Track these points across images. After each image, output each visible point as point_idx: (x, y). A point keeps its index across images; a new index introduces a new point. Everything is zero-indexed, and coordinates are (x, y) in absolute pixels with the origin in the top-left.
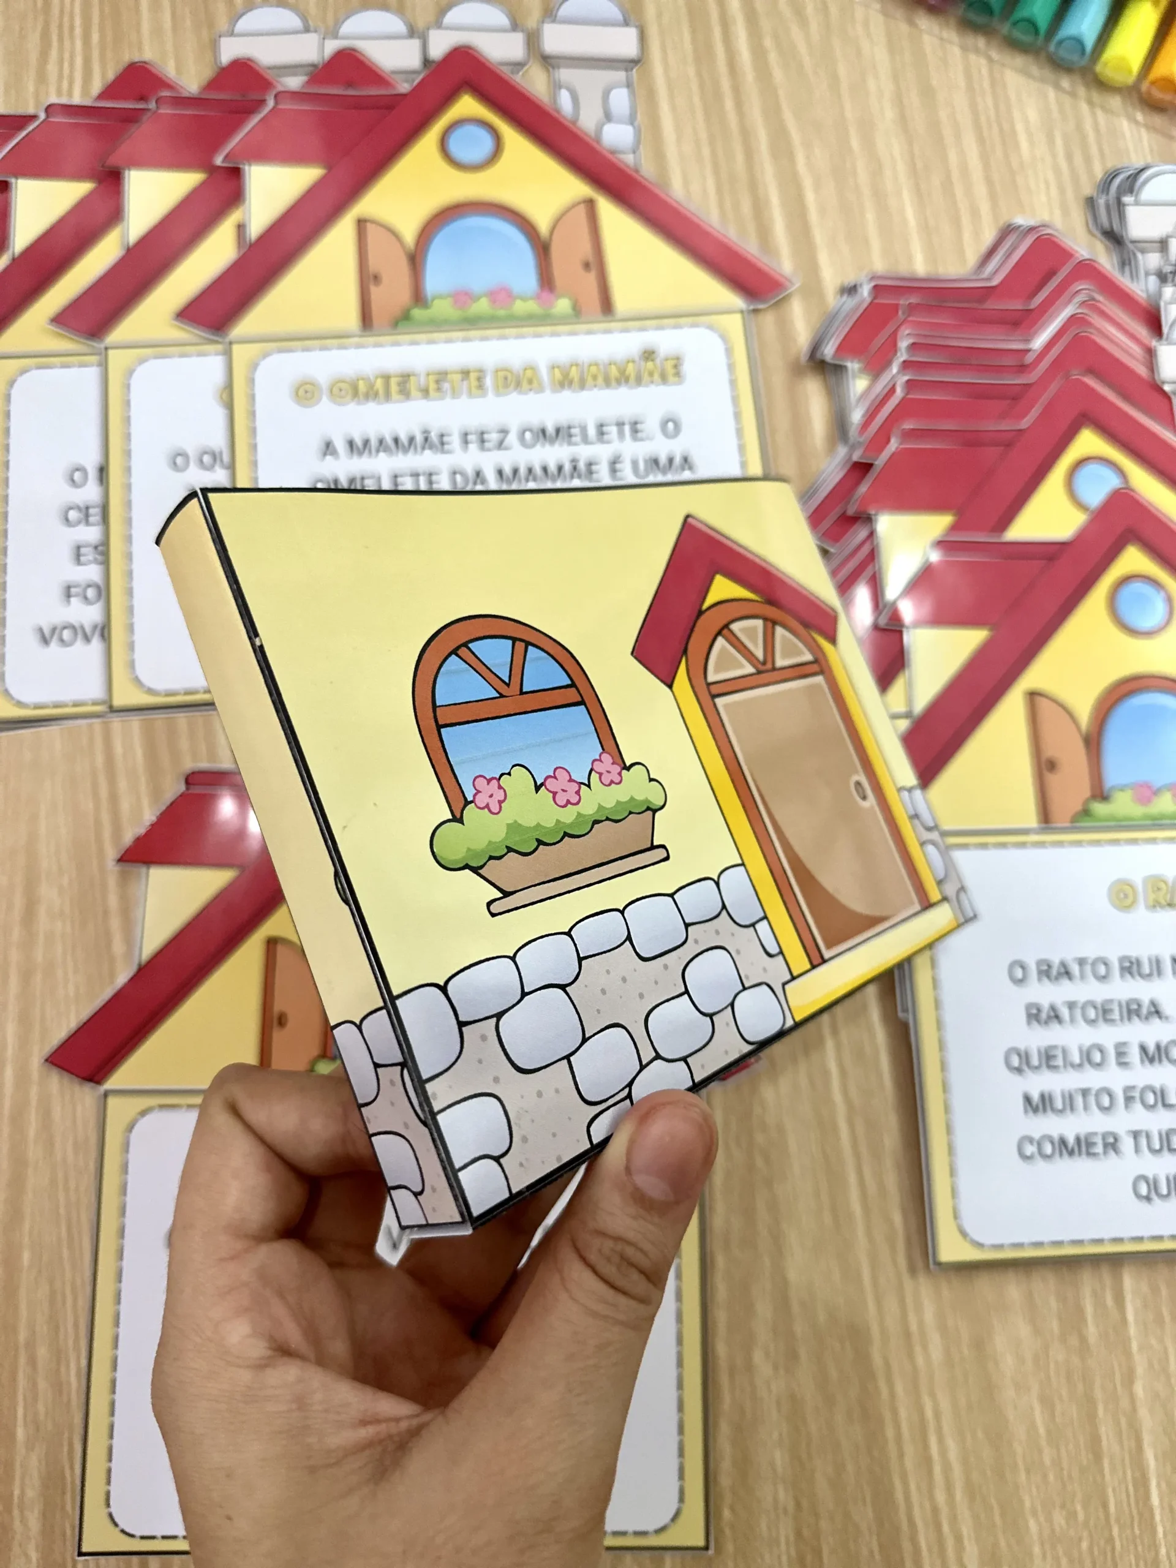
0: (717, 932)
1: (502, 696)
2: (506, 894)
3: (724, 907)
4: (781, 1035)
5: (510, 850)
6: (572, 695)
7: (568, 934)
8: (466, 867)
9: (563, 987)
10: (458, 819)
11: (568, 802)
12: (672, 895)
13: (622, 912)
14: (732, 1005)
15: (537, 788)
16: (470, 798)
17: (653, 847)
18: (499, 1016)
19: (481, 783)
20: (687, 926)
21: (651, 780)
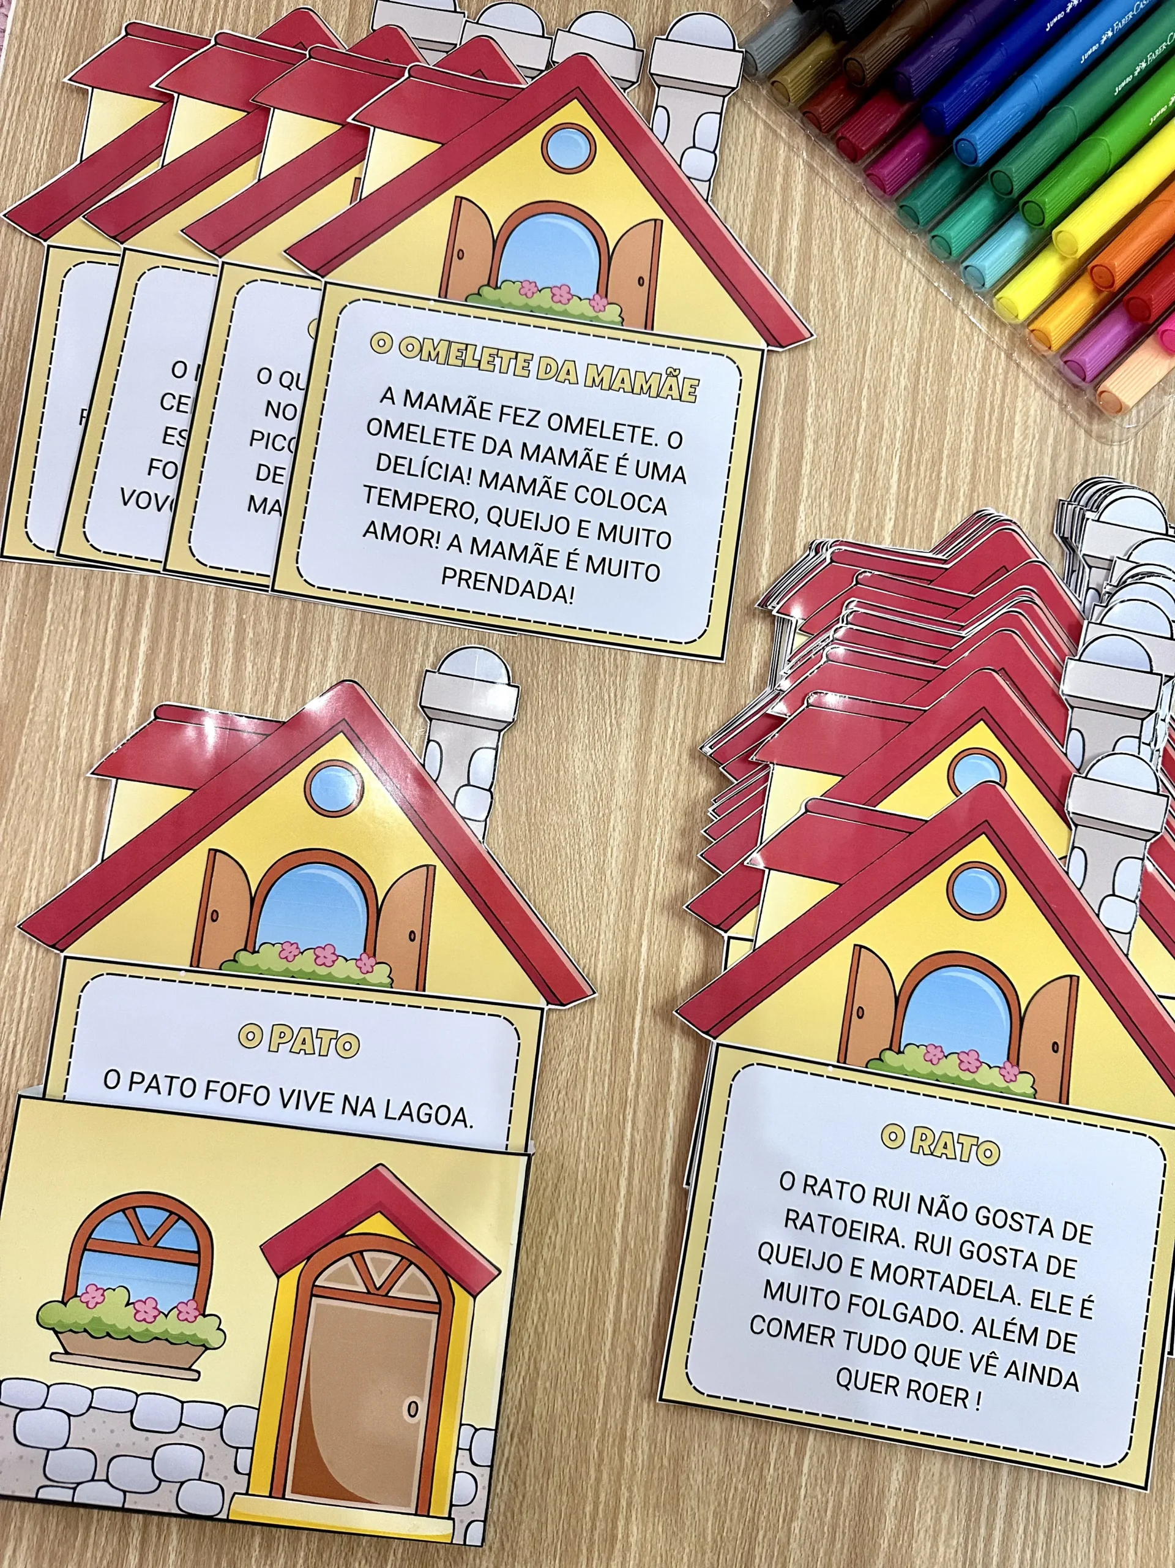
0: (203, 1439)
1: (140, 1244)
2: (67, 1353)
3: (221, 1427)
4: (210, 1518)
5: (85, 1331)
6: (194, 1259)
7: (92, 1391)
8: (53, 1329)
9: (69, 1415)
10: (64, 1302)
11: (144, 1320)
12: (183, 1403)
13: (138, 1396)
14: (182, 1483)
15: (128, 1304)
16: (79, 1294)
17: (190, 1369)
18: (22, 1410)
19: (91, 1289)
20: (181, 1424)
21: (218, 1329)
